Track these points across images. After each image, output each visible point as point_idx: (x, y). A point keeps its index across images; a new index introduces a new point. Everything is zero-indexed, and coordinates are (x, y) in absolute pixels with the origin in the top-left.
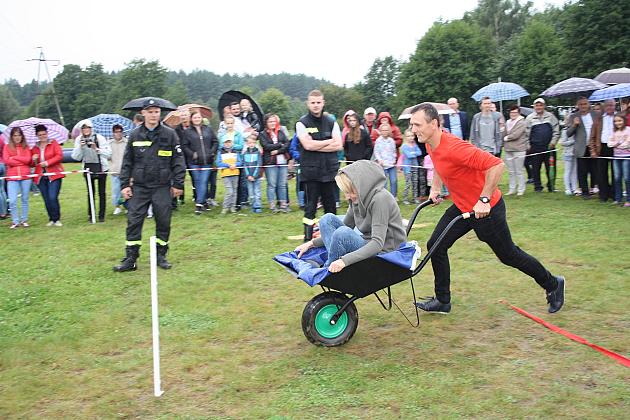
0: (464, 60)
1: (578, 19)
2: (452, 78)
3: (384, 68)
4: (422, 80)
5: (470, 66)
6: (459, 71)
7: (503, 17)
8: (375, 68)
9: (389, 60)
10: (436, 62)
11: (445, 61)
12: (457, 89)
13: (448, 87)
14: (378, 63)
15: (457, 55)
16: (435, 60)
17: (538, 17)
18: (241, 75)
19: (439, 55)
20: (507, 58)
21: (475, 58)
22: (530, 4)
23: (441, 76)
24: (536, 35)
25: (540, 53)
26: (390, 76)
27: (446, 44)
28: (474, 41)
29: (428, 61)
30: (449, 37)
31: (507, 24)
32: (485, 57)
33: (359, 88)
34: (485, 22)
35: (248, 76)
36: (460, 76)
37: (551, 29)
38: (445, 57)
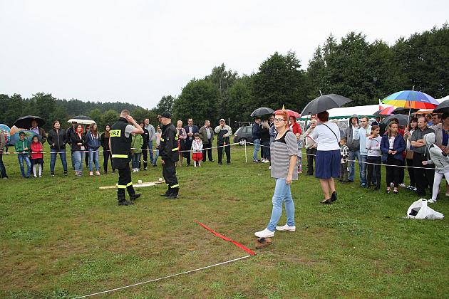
0: (205, 99)
1: (256, 82)
2: (199, 107)
3: (167, 101)
4: (184, 108)
5: (208, 102)
6: (203, 104)
7: (223, 79)
8: (162, 101)
9: (169, 97)
10: (191, 99)
11: (195, 99)
12: (201, 112)
13: (197, 112)
14: (164, 99)
15: (202, 96)
17: (239, 80)
18: (95, 103)
19: (192, 96)
20: (225, 99)
21: (210, 98)
22: (236, 74)
23: (193, 106)
24: (238, 88)
25: (240, 97)
26: (170, 105)
27: (196, 91)
28: (210, 90)
29: (187, 99)
30: (197, 88)
31: (225, 82)
32: (215, 98)
33: (154, 111)
34: (215, 82)
35: (99, 103)
36: (203, 106)
37: (245, 86)
38: (196, 97)
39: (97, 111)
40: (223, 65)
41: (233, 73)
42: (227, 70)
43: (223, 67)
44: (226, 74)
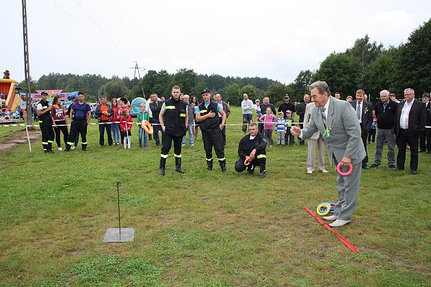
0: (345, 73)
1: (404, 54)
2: (338, 82)
3: (305, 76)
5: (348, 77)
6: (342, 79)
7: (367, 52)
8: (300, 76)
9: (308, 72)
11: (335, 74)
12: (340, 88)
14: (302, 74)
15: (342, 70)
16: (329, 73)
17: (385, 52)
19: (331, 70)
20: (368, 73)
21: (350, 73)
22: (381, 46)
24: (383, 62)
25: (385, 71)
26: (308, 80)
27: (335, 65)
28: (350, 64)
29: (326, 73)
30: (337, 62)
31: (369, 55)
32: (356, 72)
33: (292, 86)
34: (357, 55)
35: (238, 78)
36: (342, 82)
37: (391, 59)
38: (335, 72)
39: (235, 86)
40: (367, 37)
41: (378, 45)
42: (371, 42)
43: (367, 39)
44: (369, 46)
